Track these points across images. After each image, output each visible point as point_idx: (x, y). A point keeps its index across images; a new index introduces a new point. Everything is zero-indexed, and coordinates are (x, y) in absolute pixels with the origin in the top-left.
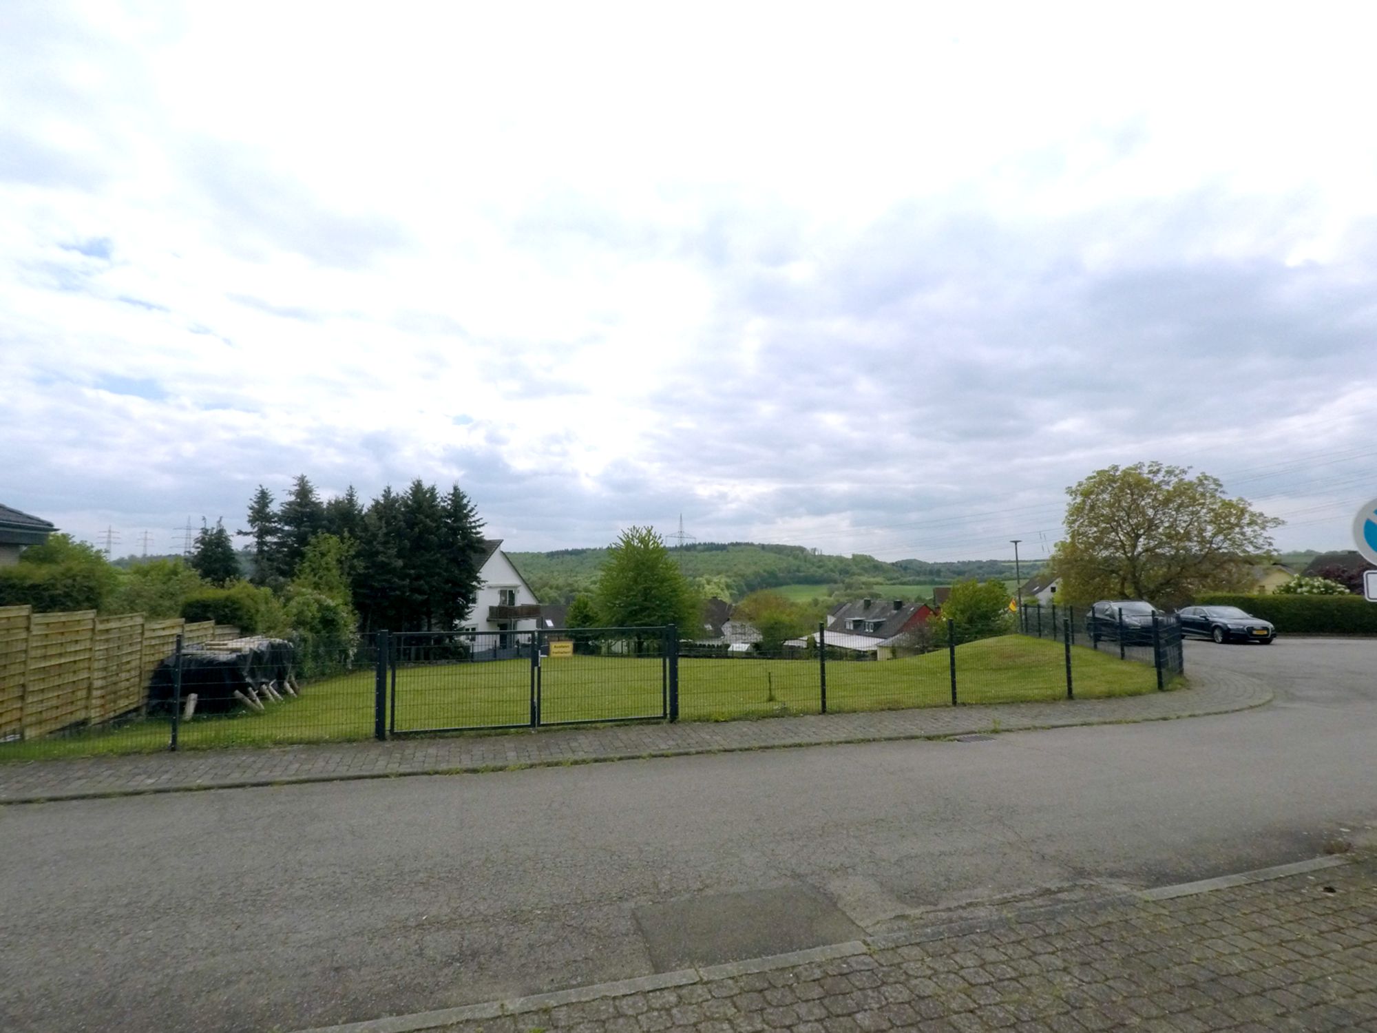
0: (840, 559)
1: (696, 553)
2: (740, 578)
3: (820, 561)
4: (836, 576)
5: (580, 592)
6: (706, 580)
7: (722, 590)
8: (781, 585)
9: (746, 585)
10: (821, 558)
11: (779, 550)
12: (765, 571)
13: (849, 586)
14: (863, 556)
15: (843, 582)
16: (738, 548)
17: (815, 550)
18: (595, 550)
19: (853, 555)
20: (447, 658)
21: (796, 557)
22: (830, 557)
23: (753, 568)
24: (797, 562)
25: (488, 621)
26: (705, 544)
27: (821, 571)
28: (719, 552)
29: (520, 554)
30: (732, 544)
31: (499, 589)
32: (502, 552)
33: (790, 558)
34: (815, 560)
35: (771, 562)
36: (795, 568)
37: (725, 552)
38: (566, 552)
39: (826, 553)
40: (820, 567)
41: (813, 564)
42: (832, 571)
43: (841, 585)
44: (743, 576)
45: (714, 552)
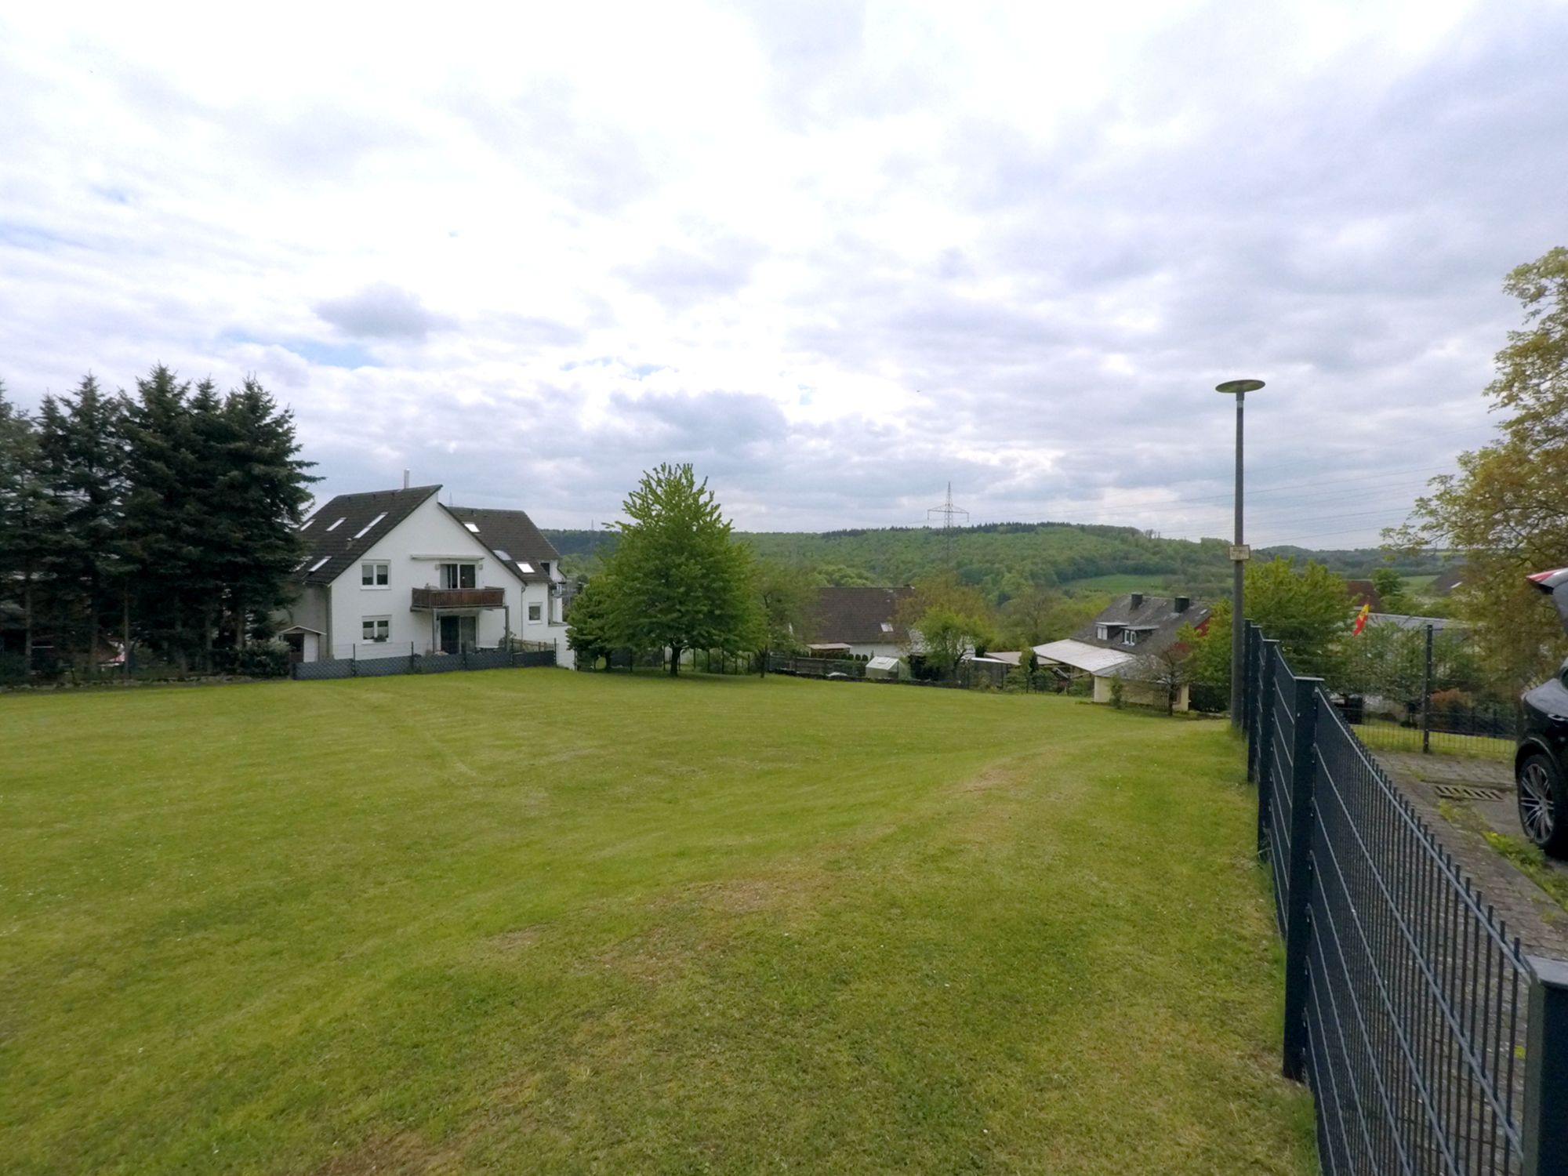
0: (1185, 545)
1: (996, 535)
2: (1049, 565)
3: (1156, 546)
4: (1177, 565)
5: (852, 578)
6: (1007, 566)
7: (1026, 579)
8: (1103, 575)
9: (1057, 573)
10: (1159, 542)
11: (1102, 532)
12: (1082, 557)
13: (1194, 578)
14: (1215, 540)
15: (1185, 573)
16: (1050, 529)
17: (1151, 532)
18: (877, 530)
19: (1203, 539)
20: (232, 672)
21: (1124, 541)
22: (1170, 542)
23: (1068, 553)
24: (1125, 547)
25: (412, 611)
26: (1009, 524)
27: (1156, 559)
28: (1025, 534)
29: (793, 534)
30: (1043, 525)
31: (438, 563)
32: (440, 504)
33: (1117, 543)
34: (1150, 545)
35: (1090, 545)
36: (1122, 554)
37: (1033, 534)
38: (844, 533)
39: (1165, 536)
40: (1155, 554)
41: (1147, 550)
42: (1172, 558)
43: (1182, 577)
44: (1054, 563)
45: (1019, 534)
